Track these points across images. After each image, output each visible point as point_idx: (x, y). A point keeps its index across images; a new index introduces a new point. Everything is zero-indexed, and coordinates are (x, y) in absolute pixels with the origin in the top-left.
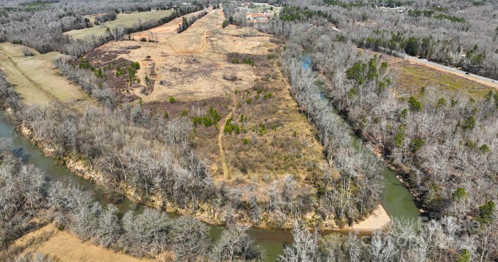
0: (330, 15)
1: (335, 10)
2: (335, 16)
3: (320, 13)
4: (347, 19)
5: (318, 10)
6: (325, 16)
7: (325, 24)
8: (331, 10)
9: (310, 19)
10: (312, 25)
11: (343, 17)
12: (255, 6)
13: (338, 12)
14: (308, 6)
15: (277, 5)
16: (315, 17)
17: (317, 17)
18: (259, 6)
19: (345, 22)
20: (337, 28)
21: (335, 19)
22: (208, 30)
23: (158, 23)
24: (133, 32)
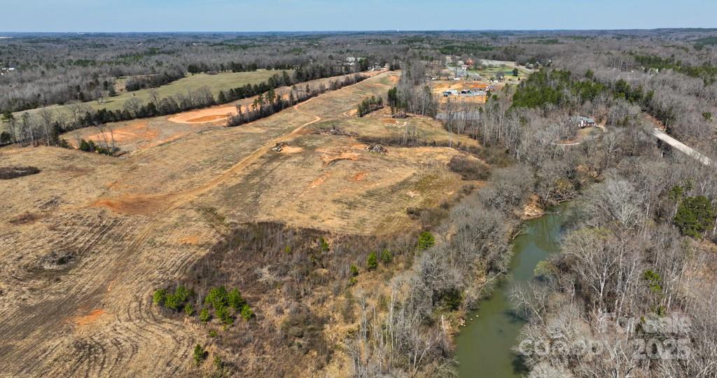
0: (650, 95)
1: (664, 82)
2: (663, 98)
3: (620, 89)
4: (705, 110)
5: (618, 78)
6: (634, 97)
7: (633, 122)
8: (652, 82)
9: (588, 103)
10: (591, 120)
11: (690, 102)
12: (485, 67)
13: (674, 88)
14: (594, 70)
15: (531, 65)
16: (603, 99)
17: (611, 98)
18: (490, 66)
19: (695, 118)
20: (669, 132)
21: (665, 106)
22: (318, 119)
23: (216, 98)
24: (116, 121)
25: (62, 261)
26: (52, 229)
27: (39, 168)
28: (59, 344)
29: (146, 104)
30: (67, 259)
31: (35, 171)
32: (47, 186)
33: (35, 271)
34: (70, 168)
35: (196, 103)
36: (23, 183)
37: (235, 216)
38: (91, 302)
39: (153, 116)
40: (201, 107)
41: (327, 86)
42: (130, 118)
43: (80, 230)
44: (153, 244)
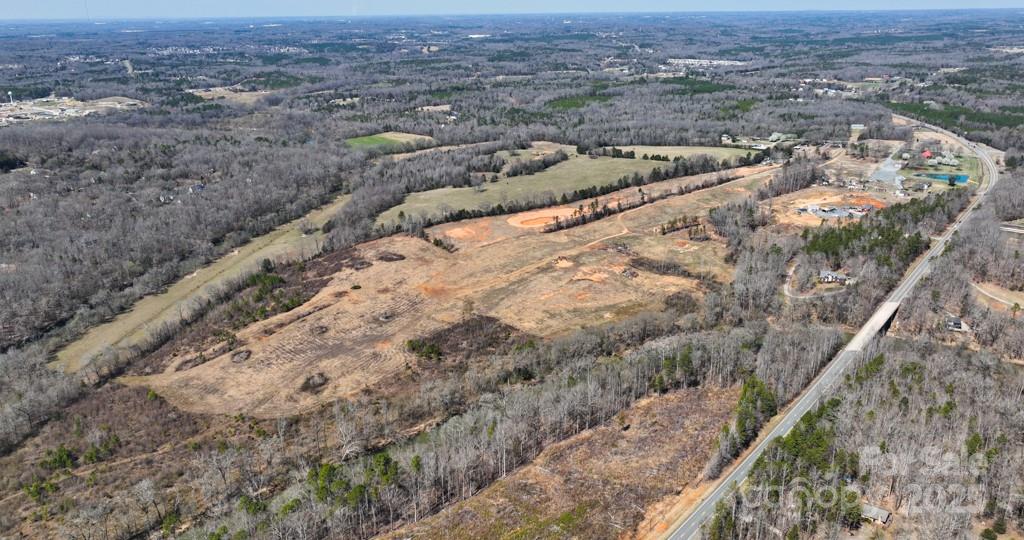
22: (625, 231)
23: (559, 199)
24: (471, 218)
25: (387, 318)
26: (393, 299)
27: (405, 255)
28: (369, 351)
29: (495, 205)
30: (390, 317)
31: (402, 258)
32: (404, 271)
33: (376, 320)
34: (421, 259)
35: (539, 203)
36: (394, 265)
37: (480, 309)
38: (387, 338)
39: (500, 214)
40: (542, 207)
41: (675, 191)
42: (481, 216)
43: (405, 301)
44: (429, 317)
